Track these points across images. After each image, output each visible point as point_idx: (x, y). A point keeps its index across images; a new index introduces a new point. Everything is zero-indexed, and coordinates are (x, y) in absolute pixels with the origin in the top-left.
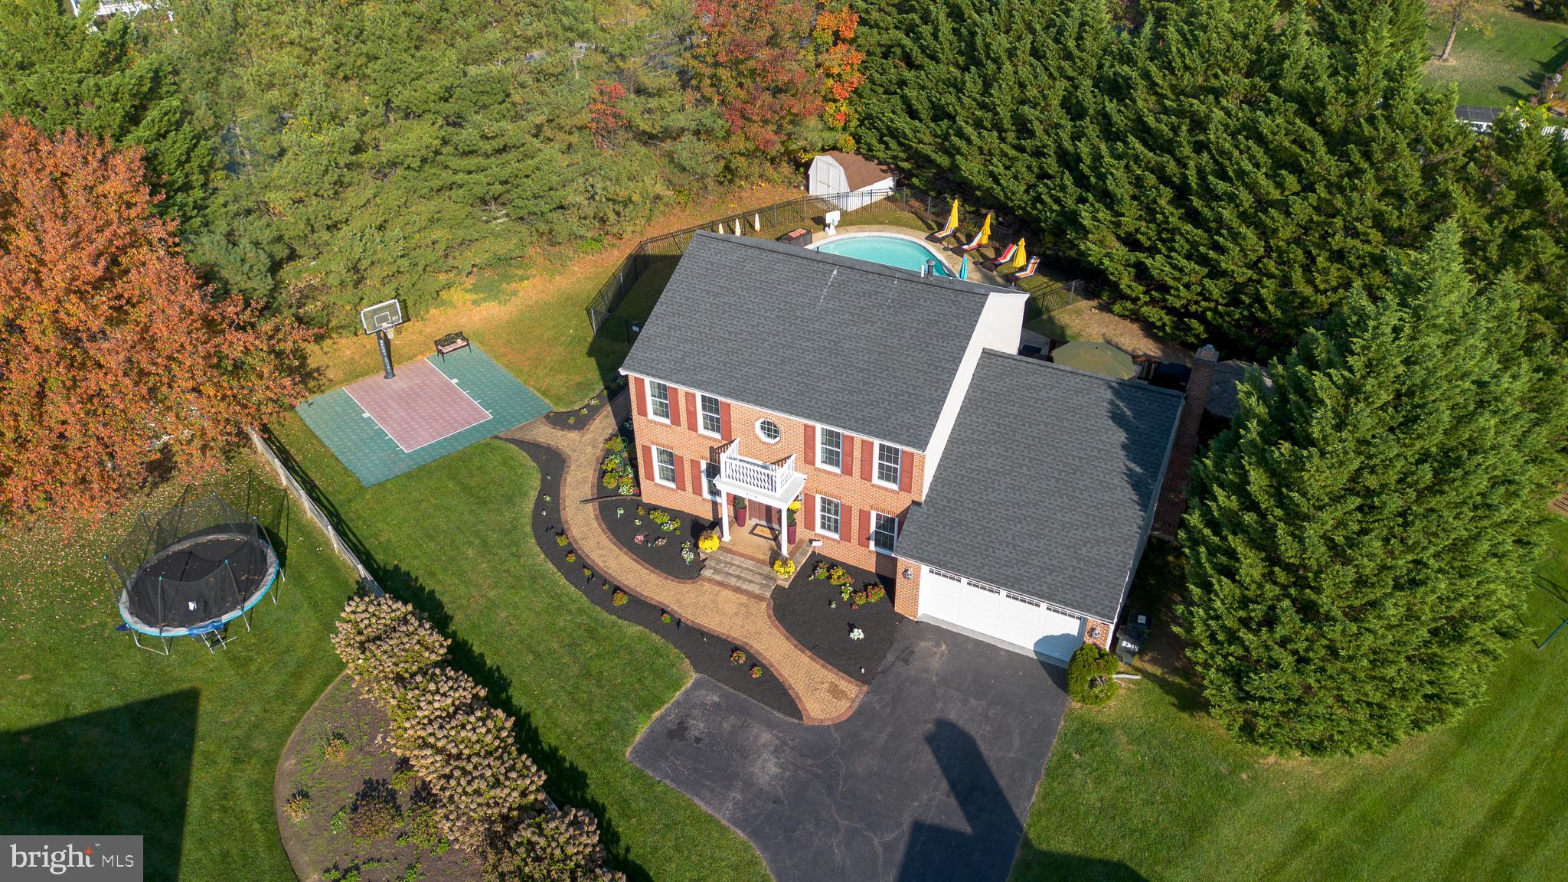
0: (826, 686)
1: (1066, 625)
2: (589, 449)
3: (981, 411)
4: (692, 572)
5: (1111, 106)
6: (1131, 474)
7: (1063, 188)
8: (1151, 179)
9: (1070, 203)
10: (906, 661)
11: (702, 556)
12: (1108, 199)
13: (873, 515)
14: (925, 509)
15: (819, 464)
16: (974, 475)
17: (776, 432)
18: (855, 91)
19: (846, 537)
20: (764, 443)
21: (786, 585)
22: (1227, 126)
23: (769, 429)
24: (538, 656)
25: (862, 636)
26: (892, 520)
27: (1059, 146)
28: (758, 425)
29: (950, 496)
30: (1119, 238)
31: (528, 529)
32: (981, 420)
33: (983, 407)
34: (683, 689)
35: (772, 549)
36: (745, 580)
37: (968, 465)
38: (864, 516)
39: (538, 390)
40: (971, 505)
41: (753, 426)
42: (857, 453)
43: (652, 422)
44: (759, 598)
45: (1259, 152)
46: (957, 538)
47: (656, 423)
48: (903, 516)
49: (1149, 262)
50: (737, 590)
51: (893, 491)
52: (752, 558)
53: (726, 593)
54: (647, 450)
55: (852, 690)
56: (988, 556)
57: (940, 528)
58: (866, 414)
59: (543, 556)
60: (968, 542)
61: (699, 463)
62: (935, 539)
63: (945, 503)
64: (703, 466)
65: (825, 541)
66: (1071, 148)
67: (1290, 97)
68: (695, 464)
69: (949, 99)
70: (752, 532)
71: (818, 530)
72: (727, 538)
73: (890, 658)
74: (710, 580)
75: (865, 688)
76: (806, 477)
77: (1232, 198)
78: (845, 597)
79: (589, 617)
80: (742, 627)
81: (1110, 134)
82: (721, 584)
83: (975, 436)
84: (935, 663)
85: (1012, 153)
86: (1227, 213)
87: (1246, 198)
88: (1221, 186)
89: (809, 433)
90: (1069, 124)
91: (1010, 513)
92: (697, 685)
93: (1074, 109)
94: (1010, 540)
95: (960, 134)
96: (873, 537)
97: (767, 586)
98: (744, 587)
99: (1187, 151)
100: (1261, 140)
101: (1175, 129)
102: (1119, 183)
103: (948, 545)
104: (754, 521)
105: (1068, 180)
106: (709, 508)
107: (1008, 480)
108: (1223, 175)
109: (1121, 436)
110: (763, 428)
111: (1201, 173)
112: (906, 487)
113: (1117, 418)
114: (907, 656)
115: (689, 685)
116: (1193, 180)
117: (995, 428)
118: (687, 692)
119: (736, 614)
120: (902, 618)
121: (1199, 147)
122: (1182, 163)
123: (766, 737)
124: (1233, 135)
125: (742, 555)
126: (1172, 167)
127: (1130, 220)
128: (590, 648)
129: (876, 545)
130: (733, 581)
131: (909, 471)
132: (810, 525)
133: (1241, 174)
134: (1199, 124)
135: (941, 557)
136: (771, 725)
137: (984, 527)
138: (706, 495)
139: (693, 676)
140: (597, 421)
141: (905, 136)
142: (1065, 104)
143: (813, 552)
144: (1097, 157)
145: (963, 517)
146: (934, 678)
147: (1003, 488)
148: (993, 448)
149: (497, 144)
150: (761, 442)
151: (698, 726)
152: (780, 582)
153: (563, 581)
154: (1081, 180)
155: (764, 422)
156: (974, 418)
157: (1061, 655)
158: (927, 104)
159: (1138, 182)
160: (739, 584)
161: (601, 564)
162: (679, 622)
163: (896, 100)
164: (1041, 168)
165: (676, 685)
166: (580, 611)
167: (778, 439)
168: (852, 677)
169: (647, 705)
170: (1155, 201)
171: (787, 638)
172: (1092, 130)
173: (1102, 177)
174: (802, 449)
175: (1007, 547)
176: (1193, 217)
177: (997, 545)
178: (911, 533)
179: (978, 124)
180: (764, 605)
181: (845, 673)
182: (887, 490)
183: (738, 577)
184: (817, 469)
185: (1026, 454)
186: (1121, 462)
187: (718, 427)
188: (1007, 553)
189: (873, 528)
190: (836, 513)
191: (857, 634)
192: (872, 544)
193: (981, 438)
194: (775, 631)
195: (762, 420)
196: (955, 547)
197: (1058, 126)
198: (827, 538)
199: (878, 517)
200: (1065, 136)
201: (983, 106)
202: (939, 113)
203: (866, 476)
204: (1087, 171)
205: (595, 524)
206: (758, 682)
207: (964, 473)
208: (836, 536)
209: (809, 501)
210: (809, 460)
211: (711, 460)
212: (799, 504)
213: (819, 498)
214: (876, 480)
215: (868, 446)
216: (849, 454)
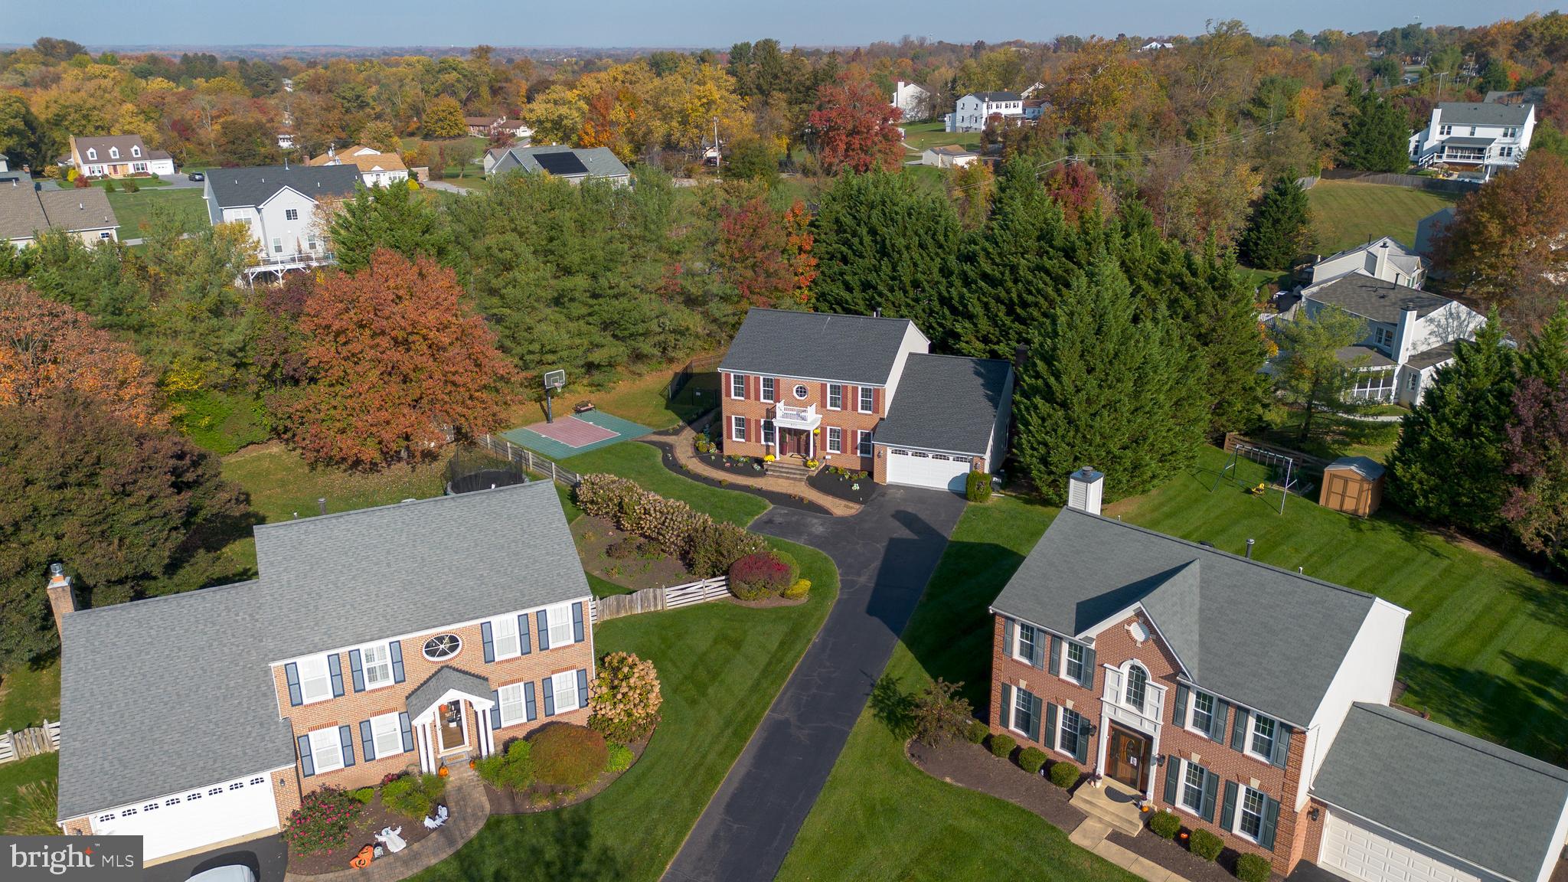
0: (843, 505)
1: (964, 468)
2: (685, 441)
4: (762, 473)
5: (967, 267)
6: (987, 396)
7: (944, 318)
8: (992, 303)
9: (948, 324)
11: (766, 467)
12: (970, 317)
13: (859, 432)
14: (887, 421)
15: (829, 407)
16: (910, 405)
17: (805, 391)
18: (813, 282)
19: (844, 451)
20: (798, 400)
21: (815, 474)
22: (1029, 268)
23: (801, 390)
25: (858, 489)
26: (869, 433)
27: (940, 294)
28: (794, 389)
29: (899, 414)
30: (978, 339)
31: (662, 466)
34: (768, 509)
36: (791, 473)
37: (907, 401)
38: (854, 434)
39: (643, 424)
40: (910, 417)
41: (792, 390)
42: (850, 395)
43: (733, 401)
44: (800, 480)
45: (1047, 279)
46: (905, 431)
47: (736, 401)
48: (874, 429)
49: (996, 347)
50: (788, 478)
51: (869, 416)
52: (794, 464)
53: (781, 480)
54: (729, 419)
55: (857, 506)
56: (921, 436)
57: (895, 428)
58: (854, 371)
59: (675, 474)
60: (910, 432)
61: (760, 421)
62: (893, 433)
63: (897, 418)
64: (762, 423)
65: (831, 455)
66: (947, 295)
67: (1058, 249)
68: (758, 422)
69: (872, 277)
70: (791, 456)
71: (828, 450)
72: (778, 458)
73: (874, 495)
74: (772, 475)
75: (862, 506)
76: (821, 414)
77: (1036, 304)
78: (847, 477)
79: (709, 490)
80: (794, 490)
81: (967, 282)
82: (778, 477)
84: (899, 496)
85: (912, 303)
86: (1036, 314)
87: (1045, 304)
88: (1030, 299)
89: (824, 386)
90: (944, 280)
91: (930, 418)
92: (775, 507)
93: (946, 272)
94: (931, 429)
95: (881, 295)
96: (859, 447)
97: (804, 475)
98: (791, 477)
99: (1010, 284)
100: (1047, 272)
101: (1003, 274)
102: (977, 309)
103: (900, 435)
105: (947, 312)
107: (928, 405)
108: (1030, 293)
109: (981, 381)
110: (797, 390)
111: (1019, 296)
112: (876, 411)
113: (977, 373)
114: (883, 495)
116: (1016, 300)
117: (919, 385)
118: (771, 510)
119: (790, 486)
120: (879, 483)
121: (1016, 281)
122: (1008, 292)
123: (815, 521)
124: (1032, 272)
125: (788, 464)
126: (1003, 294)
127: (984, 325)
128: (713, 499)
129: (861, 452)
130: (784, 475)
131: (877, 401)
132: (824, 448)
133: (1039, 291)
134: (1014, 269)
135: (897, 440)
136: (816, 517)
137: (918, 425)
138: (763, 442)
139: (771, 506)
140: (685, 432)
141: (847, 302)
142: (941, 270)
143: (826, 461)
144: (962, 297)
145: (907, 422)
146: (898, 500)
147: (925, 408)
148: (918, 393)
149: (616, 291)
150: (796, 399)
151: (778, 519)
152: (810, 473)
153: (690, 481)
154: (954, 311)
157: (961, 488)
158: (858, 283)
159: (986, 306)
160: (788, 476)
161: (709, 475)
162: (759, 490)
163: (839, 284)
164: (930, 309)
165: (765, 508)
166: (704, 489)
167: (806, 396)
168: (855, 502)
169: (751, 514)
170: (997, 316)
171: (819, 492)
172: (958, 283)
173: (965, 306)
174: (819, 400)
175: (930, 432)
176: (1019, 319)
177: (925, 432)
178: (881, 434)
179: (892, 290)
180: (805, 482)
181: (851, 501)
182: (866, 415)
183: (788, 473)
184: (827, 410)
185: (936, 393)
186: (982, 391)
187: (772, 395)
188: (930, 434)
189: (859, 441)
190: (838, 436)
191: (856, 487)
192: (859, 452)
193: (912, 389)
194: (812, 490)
195: (797, 386)
196: (904, 435)
197: (937, 283)
198: (834, 453)
199: (862, 433)
200: (942, 288)
201: (893, 279)
202: (866, 286)
203: (855, 408)
204: (957, 305)
205: (697, 462)
206: (807, 506)
207: (905, 404)
208: (838, 452)
209: (823, 430)
210: (824, 405)
211: (767, 417)
212: (818, 431)
213: (828, 428)
214: (860, 411)
215: (855, 390)
216: (845, 397)
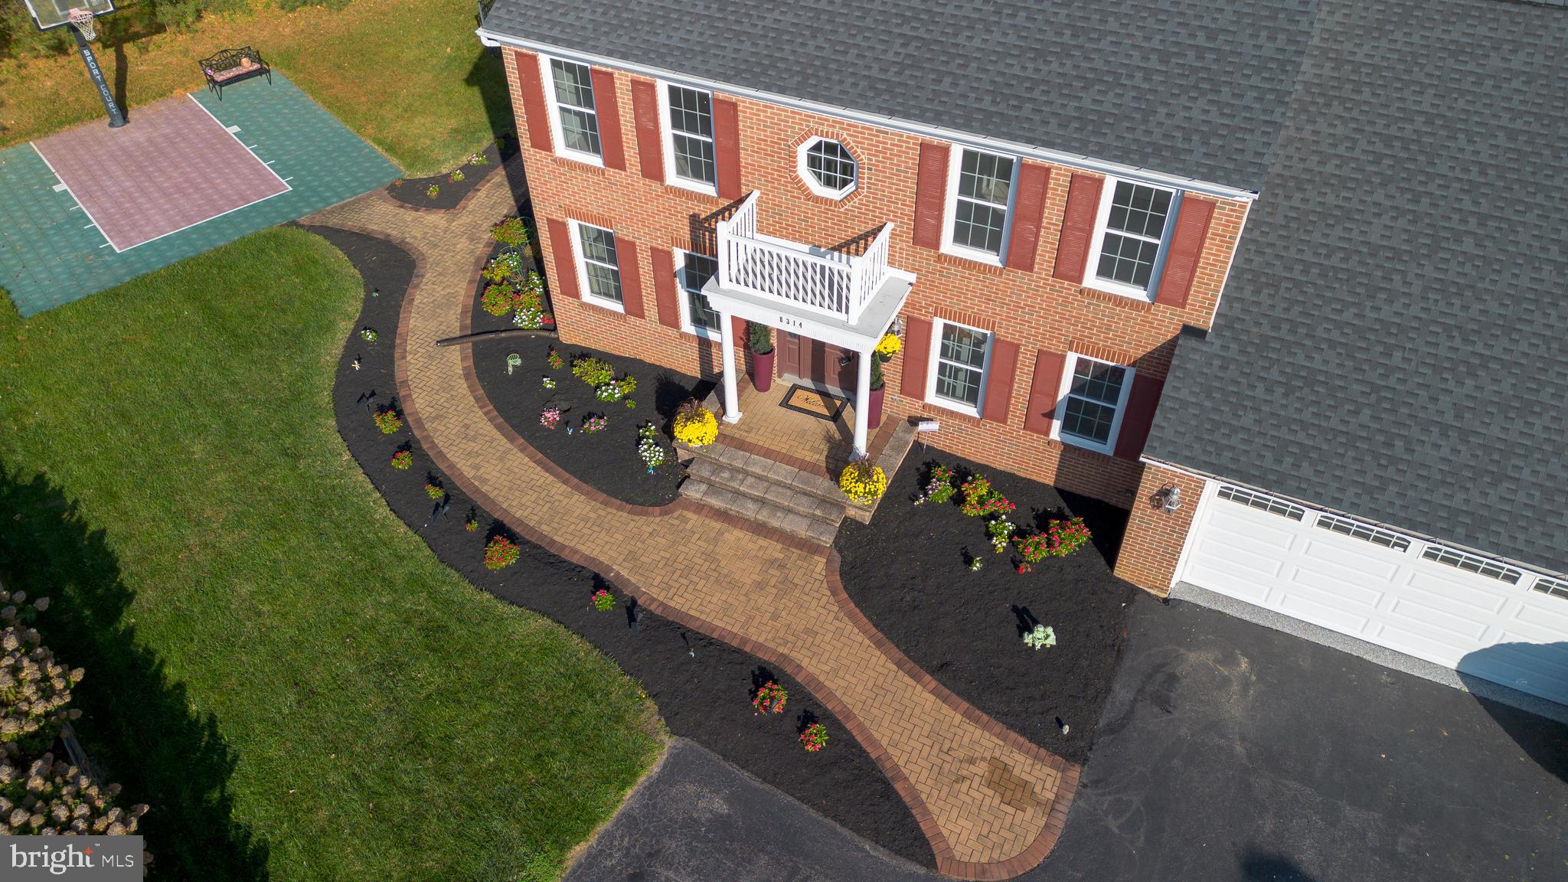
0: (981, 768)
2: (463, 244)
3: (1337, 108)
4: (661, 489)
10: (1164, 704)
11: (683, 455)
13: (1072, 360)
14: (1214, 345)
15: (948, 245)
16: (1334, 261)
17: (847, 169)
19: (994, 412)
20: (818, 200)
21: (867, 518)
23: (830, 165)
24: (308, 695)
25: (1052, 641)
26: (1117, 373)
28: (802, 152)
29: (1278, 313)
31: (325, 398)
32: (1340, 130)
33: (1342, 100)
34: (642, 779)
35: (829, 439)
36: (776, 507)
37: (1316, 237)
38: (1048, 365)
39: (380, 143)
40: (1335, 335)
41: (792, 157)
42: (1053, 213)
43: (563, 162)
44: (810, 547)
46: (1307, 416)
47: (572, 165)
48: (1147, 362)
50: (760, 529)
51: (1136, 305)
52: (790, 461)
53: (735, 536)
54: (559, 231)
55: (1046, 778)
56: (1393, 460)
57: (1260, 392)
58: (1087, 103)
59: (347, 456)
60: (1334, 423)
61: (669, 256)
62: (1248, 419)
63: (1266, 330)
64: (679, 261)
65: (945, 420)
68: (661, 258)
70: (785, 403)
71: (932, 397)
72: (733, 415)
73: (1122, 693)
74: (700, 508)
75: (1075, 773)
76: (912, 277)
78: (1000, 544)
79: (432, 594)
80: (775, 617)
82: (722, 515)
83: (1329, 168)
84: (1234, 707)
89: (933, 157)
91: (1442, 351)
92: (676, 767)
94: (1449, 418)
96: (1061, 411)
97: (824, 521)
98: (775, 523)
103: (1284, 433)
104: (787, 380)
106: (693, 352)
107: (1429, 271)
110: (813, 162)
112: (1168, 294)
114: (1161, 688)
115: (655, 768)
117: (1379, 147)
118: (653, 788)
119: (760, 586)
120: (1132, 592)
125: (768, 453)
128: (428, 673)
129: (1067, 427)
130: (750, 510)
131: (1183, 252)
132: (913, 386)
135: (1269, 462)
137: (1375, 388)
138: (687, 326)
139: (666, 745)
140: (482, 194)
143: (917, 445)
145: (1317, 364)
146: (1239, 749)
147: (1416, 290)
148: (1379, 196)
150: (810, 196)
152: (851, 512)
153: (382, 511)
155: (817, 147)
156: (1322, 125)
160: (763, 516)
161: (469, 473)
162: (631, 608)
165: (625, 769)
166: (415, 582)
167: (851, 187)
168: (1040, 744)
169: (553, 829)
171: (879, 645)
174: (910, 210)
175: (1444, 435)
177: (1415, 432)
178: (1185, 404)
180: (820, 563)
181: (1022, 732)
182: (1119, 301)
183: (762, 502)
184: (941, 258)
185: (1467, 204)
187: (710, 168)
188: (1445, 452)
189: (1065, 389)
190: (977, 359)
191: (1043, 637)
192: (1056, 425)
193: (1346, 171)
194: (850, 627)
195: (814, 140)
196: (1301, 437)
198: (952, 414)
199: (1082, 365)
203: (1069, 268)
205: (462, 387)
206: (822, 763)
207: (1308, 256)
208: (971, 410)
209: (914, 331)
210: (925, 235)
211: (696, 245)
212: (895, 344)
213: (938, 325)
214: (1091, 279)
215: (1085, 188)
216: (1031, 214)
